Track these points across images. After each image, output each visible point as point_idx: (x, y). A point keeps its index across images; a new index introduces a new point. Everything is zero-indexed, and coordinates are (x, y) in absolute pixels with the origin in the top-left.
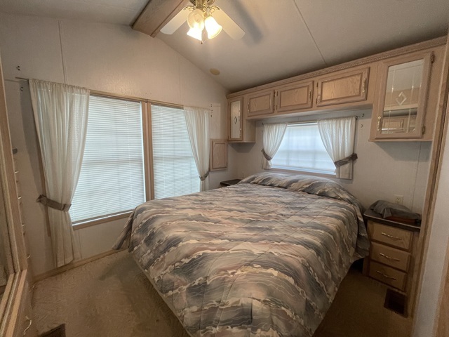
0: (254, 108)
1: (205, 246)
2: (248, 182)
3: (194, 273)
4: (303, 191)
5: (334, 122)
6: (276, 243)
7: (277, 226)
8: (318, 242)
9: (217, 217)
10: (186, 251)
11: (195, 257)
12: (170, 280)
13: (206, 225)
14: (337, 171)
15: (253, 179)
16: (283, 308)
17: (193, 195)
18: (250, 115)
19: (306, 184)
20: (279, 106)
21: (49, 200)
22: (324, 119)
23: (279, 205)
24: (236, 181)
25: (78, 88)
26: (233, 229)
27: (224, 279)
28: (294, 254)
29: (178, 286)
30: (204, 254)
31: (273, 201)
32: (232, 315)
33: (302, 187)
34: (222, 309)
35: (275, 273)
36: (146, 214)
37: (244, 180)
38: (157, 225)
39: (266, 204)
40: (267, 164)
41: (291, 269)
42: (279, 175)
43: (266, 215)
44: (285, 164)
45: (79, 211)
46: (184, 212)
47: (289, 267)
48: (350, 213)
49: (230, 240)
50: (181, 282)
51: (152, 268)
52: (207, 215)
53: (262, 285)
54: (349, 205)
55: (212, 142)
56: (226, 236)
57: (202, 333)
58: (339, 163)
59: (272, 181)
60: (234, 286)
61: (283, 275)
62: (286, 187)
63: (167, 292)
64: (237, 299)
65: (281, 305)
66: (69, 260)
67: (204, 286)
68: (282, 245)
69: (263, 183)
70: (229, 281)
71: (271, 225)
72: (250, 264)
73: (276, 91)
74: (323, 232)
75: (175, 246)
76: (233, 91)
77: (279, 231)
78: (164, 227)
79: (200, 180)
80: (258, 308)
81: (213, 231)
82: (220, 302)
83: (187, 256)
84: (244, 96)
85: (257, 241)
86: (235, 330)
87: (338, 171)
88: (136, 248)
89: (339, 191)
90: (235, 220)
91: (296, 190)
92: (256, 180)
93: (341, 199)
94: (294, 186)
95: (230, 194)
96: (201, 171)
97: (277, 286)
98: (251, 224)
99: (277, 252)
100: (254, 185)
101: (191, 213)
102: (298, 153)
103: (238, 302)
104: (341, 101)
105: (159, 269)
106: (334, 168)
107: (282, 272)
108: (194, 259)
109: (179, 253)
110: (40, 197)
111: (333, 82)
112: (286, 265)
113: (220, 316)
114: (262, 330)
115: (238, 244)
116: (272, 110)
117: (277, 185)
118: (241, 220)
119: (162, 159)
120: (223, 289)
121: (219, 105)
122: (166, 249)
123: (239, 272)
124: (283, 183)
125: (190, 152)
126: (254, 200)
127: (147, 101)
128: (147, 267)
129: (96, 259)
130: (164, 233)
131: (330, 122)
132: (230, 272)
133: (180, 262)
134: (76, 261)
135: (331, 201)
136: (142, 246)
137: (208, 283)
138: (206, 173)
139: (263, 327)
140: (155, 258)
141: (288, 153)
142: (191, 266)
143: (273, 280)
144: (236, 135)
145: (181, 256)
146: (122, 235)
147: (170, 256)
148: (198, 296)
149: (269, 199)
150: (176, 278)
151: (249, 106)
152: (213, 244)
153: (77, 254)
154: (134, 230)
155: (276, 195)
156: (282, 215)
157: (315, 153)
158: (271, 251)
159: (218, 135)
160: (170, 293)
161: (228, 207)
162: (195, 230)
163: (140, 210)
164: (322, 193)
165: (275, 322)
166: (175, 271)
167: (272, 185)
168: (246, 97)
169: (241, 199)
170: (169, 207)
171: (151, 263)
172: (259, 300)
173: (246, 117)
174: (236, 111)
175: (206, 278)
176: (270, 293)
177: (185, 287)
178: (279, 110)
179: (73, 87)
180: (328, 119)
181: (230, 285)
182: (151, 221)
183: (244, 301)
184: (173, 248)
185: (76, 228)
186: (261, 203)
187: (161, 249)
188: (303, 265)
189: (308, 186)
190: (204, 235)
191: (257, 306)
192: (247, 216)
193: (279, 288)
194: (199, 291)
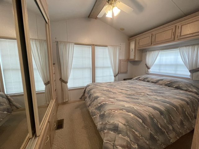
0: (141, 44)
1: (107, 100)
2: (136, 79)
3: (101, 109)
4: (166, 85)
5: (190, 47)
6: (138, 104)
7: (142, 98)
8: (163, 109)
9: (115, 91)
10: (100, 101)
11: (102, 104)
12: (94, 112)
13: (110, 94)
14: (190, 76)
15: (139, 78)
16: (133, 130)
17: (108, 82)
18: (139, 47)
19: (168, 82)
20: (154, 41)
21: (62, 80)
22: (183, 46)
23: (148, 90)
24: (131, 79)
25: (71, 42)
26: (120, 97)
27: (110, 113)
28: (145, 110)
29: (97, 114)
30: (105, 103)
31: (146, 88)
32: (111, 127)
33: (165, 83)
34: (108, 124)
35: (132, 115)
36: (90, 87)
37: (134, 78)
38: (92, 91)
39: (141, 89)
40: (148, 71)
41: (141, 116)
42: (153, 77)
43: (139, 94)
44: (158, 71)
45: (70, 85)
46: (103, 88)
47: (140, 115)
48: (193, 99)
49: (117, 100)
50: (98, 113)
51: (90, 107)
52: (111, 90)
53: (124, 118)
54: (195, 95)
55: (120, 61)
56: (116, 98)
57: (103, 132)
58: (192, 71)
59: (149, 79)
60: (113, 116)
61: (136, 117)
62: (156, 82)
63: (93, 116)
64: (114, 121)
65: (132, 128)
66: (67, 100)
67: (104, 114)
68: (140, 106)
69: (144, 80)
70: (112, 114)
71: (139, 97)
72: (122, 109)
73: (153, 34)
74: (168, 105)
75: (96, 99)
76: (131, 37)
77: (142, 100)
78: (94, 92)
79: (113, 77)
80: (121, 126)
81: (112, 96)
82: (108, 121)
83: (100, 103)
84: (136, 38)
85: (129, 102)
86: (112, 132)
87: (192, 76)
88: (86, 99)
89: (190, 87)
90: (123, 93)
91: (161, 85)
92: (140, 79)
93: (190, 91)
94: (160, 82)
95: (125, 83)
96: (114, 73)
97: (132, 120)
98: (129, 96)
99: (136, 107)
100: (139, 81)
101: (105, 88)
102: (166, 65)
103: (114, 122)
104: (194, 35)
105: (92, 107)
106: (189, 74)
107: (136, 116)
108: (101, 104)
109: (97, 102)
110: (60, 79)
111: (189, 24)
112: (139, 113)
113: (107, 126)
114: (122, 135)
115: (120, 102)
116: (150, 44)
117: (151, 81)
118: (126, 94)
119: (98, 67)
120: (109, 117)
121: (124, 43)
122: (94, 100)
123: (116, 111)
124: (154, 80)
125: (110, 65)
126: (136, 87)
127: (93, 45)
128: (88, 107)
129: (74, 102)
130: (94, 94)
131: (188, 47)
132: (113, 111)
133: (98, 105)
134: (69, 101)
135: (182, 92)
136: (87, 99)
137: (105, 114)
138: (117, 74)
139: (122, 134)
140: (91, 103)
141: (160, 65)
142: (100, 107)
143: (130, 117)
144: (132, 57)
145: (98, 103)
146: (82, 94)
147: (95, 103)
148: (102, 118)
149: (143, 87)
150: (96, 111)
151: (139, 43)
152: (110, 100)
153: (69, 99)
154: (86, 93)
155: (149, 86)
156: (147, 94)
157: (177, 65)
158: (133, 107)
159: (123, 57)
160: (94, 117)
161: (122, 88)
162: (105, 95)
163: (88, 86)
164: (178, 87)
165: (128, 134)
166: (96, 109)
167: (148, 81)
168: (137, 39)
169: (129, 86)
170: (98, 85)
171: (90, 105)
172: (122, 123)
173: (137, 48)
174: (132, 46)
175: (105, 112)
176: (127, 122)
177: (99, 115)
178: (154, 43)
179: (69, 42)
180: (186, 46)
181: (112, 116)
182: (91, 90)
183: (116, 122)
184: (96, 100)
185: (69, 90)
186: (139, 88)
187: (93, 100)
188: (149, 116)
189: (169, 83)
190: (107, 97)
191: (121, 125)
192: (129, 93)
193: (133, 121)
194: (102, 116)
